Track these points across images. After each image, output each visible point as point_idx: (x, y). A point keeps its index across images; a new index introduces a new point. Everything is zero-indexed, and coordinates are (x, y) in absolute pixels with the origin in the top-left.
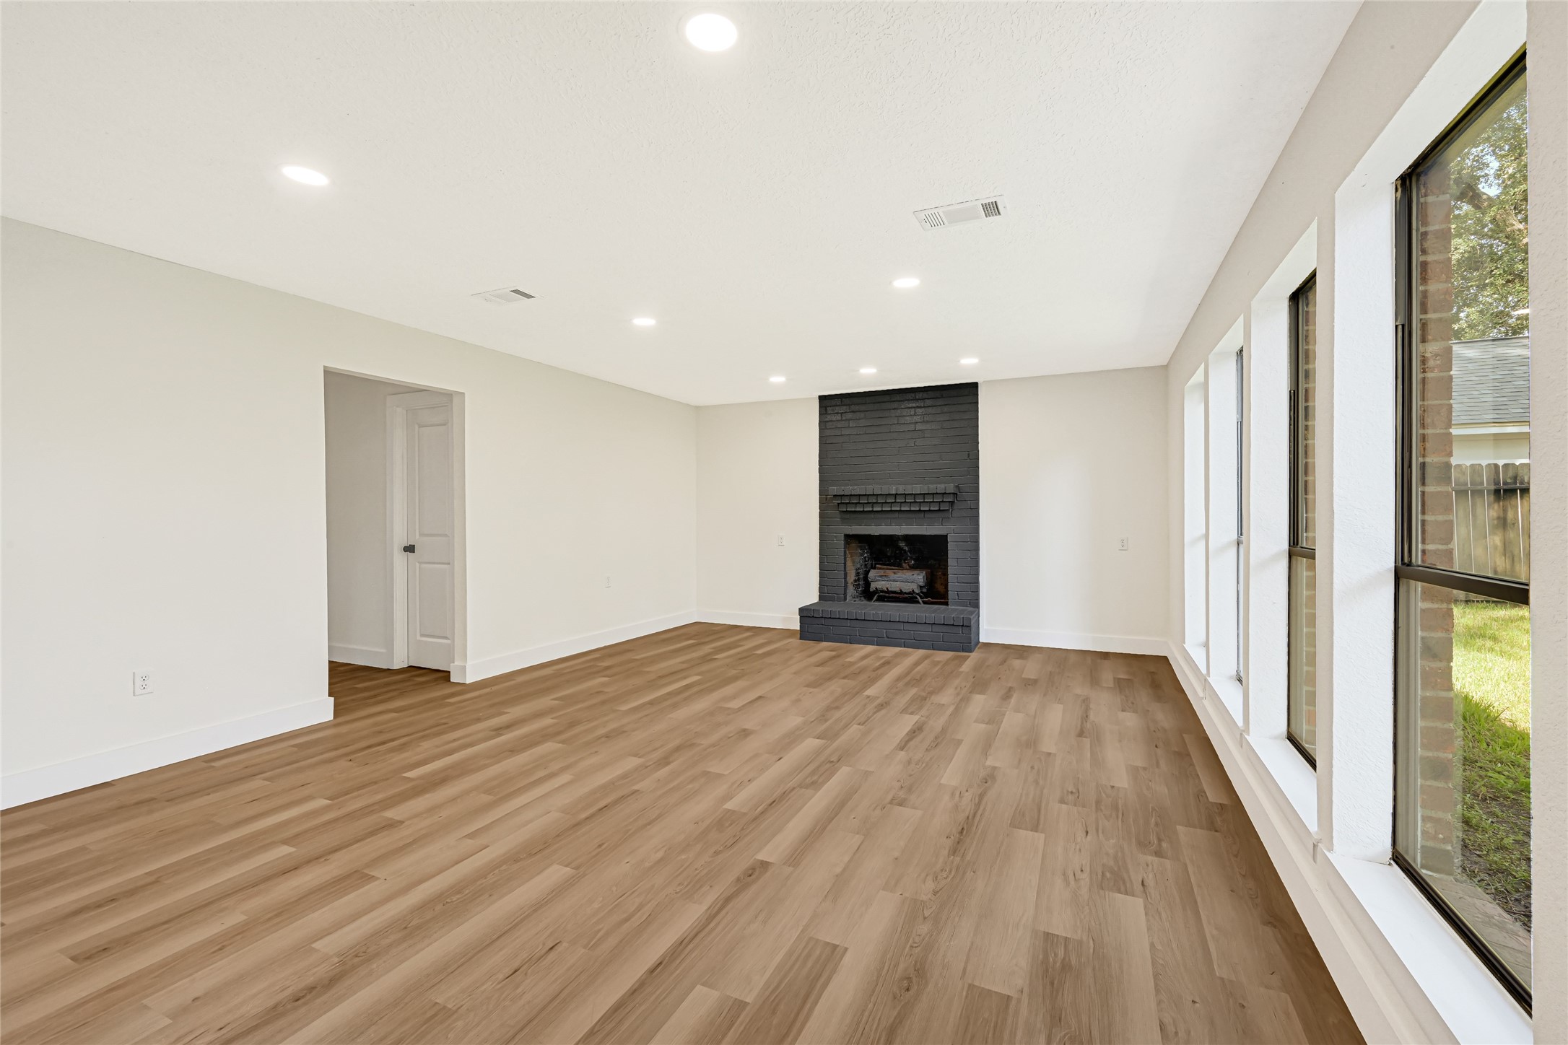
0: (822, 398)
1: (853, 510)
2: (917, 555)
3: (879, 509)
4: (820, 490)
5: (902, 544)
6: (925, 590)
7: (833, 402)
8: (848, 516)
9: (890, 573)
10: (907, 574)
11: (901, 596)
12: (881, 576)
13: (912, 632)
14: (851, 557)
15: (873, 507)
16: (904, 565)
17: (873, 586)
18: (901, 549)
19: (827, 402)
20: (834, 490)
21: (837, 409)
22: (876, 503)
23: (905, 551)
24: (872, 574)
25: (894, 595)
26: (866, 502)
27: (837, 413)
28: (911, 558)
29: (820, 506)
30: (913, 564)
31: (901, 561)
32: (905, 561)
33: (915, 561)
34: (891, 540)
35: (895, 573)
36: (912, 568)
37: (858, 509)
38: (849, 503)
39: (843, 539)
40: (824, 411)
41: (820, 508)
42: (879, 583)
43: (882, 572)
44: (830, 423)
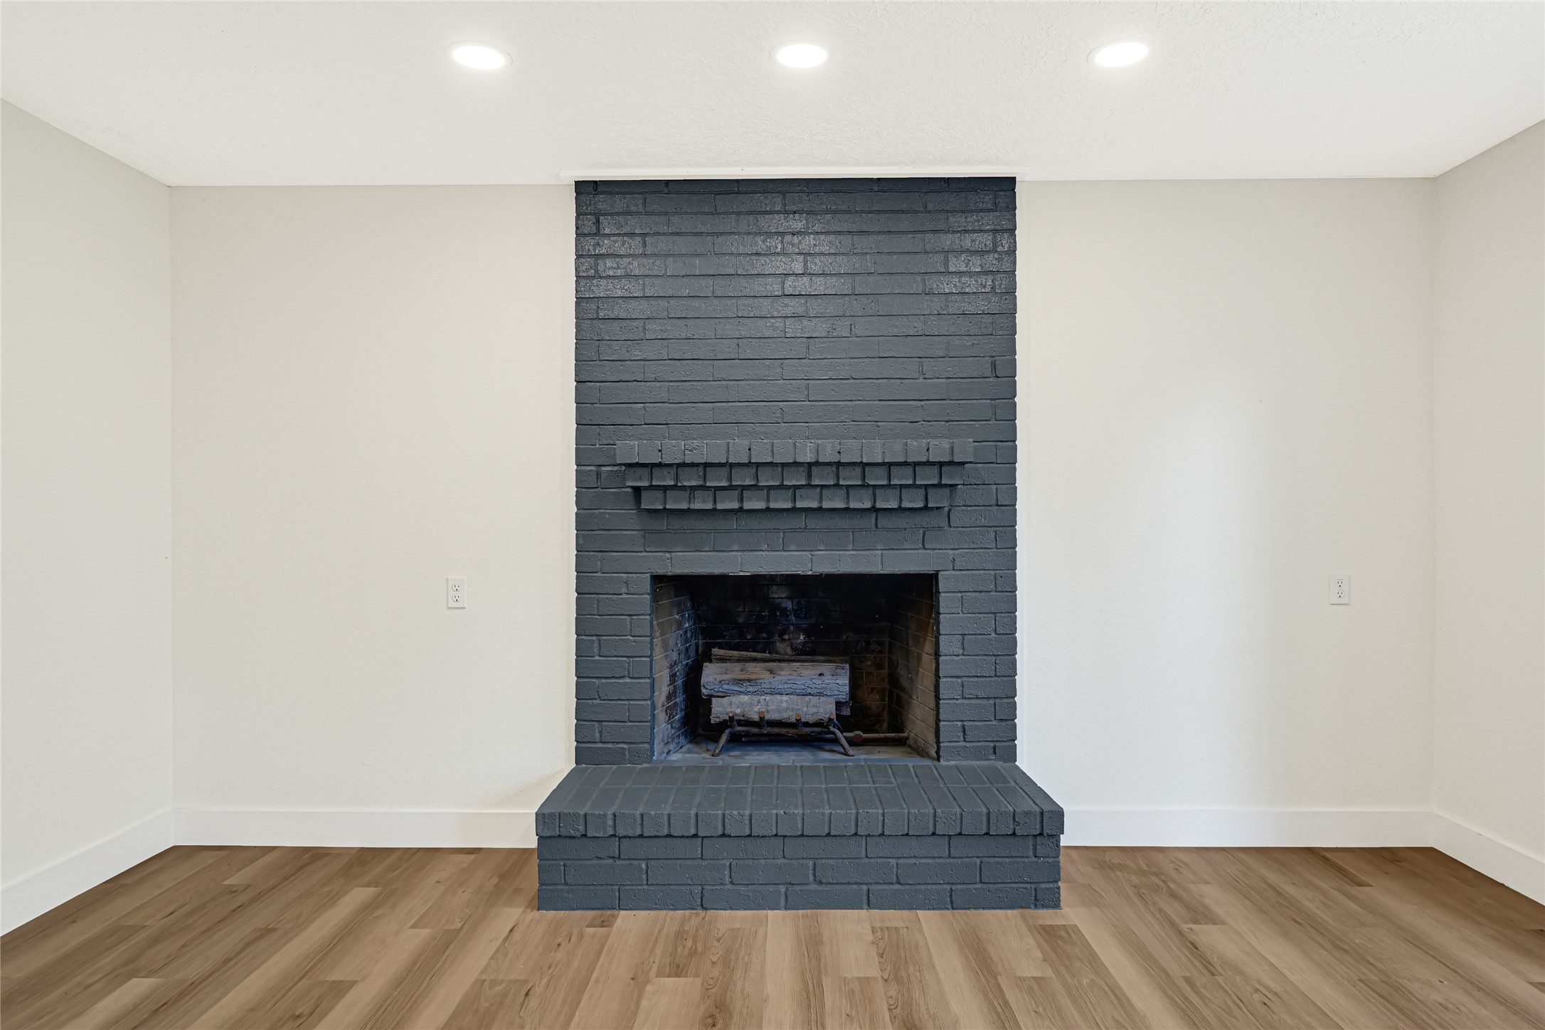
0: (585, 189)
1: (684, 506)
2: (813, 621)
3: (760, 505)
4: (577, 450)
5: (780, 595)
6: (846, 712)
7: (619, 203)
8: (661, 524)
9: (756, 670)
10: (805, 672)
11: (792, 732)
12: (738, 682)
13: (893, 862)
14: (662, 635)
15: (741, 500)
16: (781, 646)
17: (721, 709)
18: (775, 607)
19: (602, 203)
20: (632, 448)
21: (634, 224)
22: (755, 487)
23: (784, 611)
24: (711, 675)
25: (776, 730)
26: (724, 484)
27: (632, 235)
28: (799, 629)
29: (578, 495)
30: (804, 644)
31: (771, 634)
32: (781, 634)
33: (808, 635)
34: (756, 585)
35: (771, 672)
36: (806, 653)
37: (697, 505)
38: (675, 487)
39: (648, 587)
40: (589, 226)
41: (577, 503)
42: (734, 699)
43: (735, 670)
44: (609, 263)
